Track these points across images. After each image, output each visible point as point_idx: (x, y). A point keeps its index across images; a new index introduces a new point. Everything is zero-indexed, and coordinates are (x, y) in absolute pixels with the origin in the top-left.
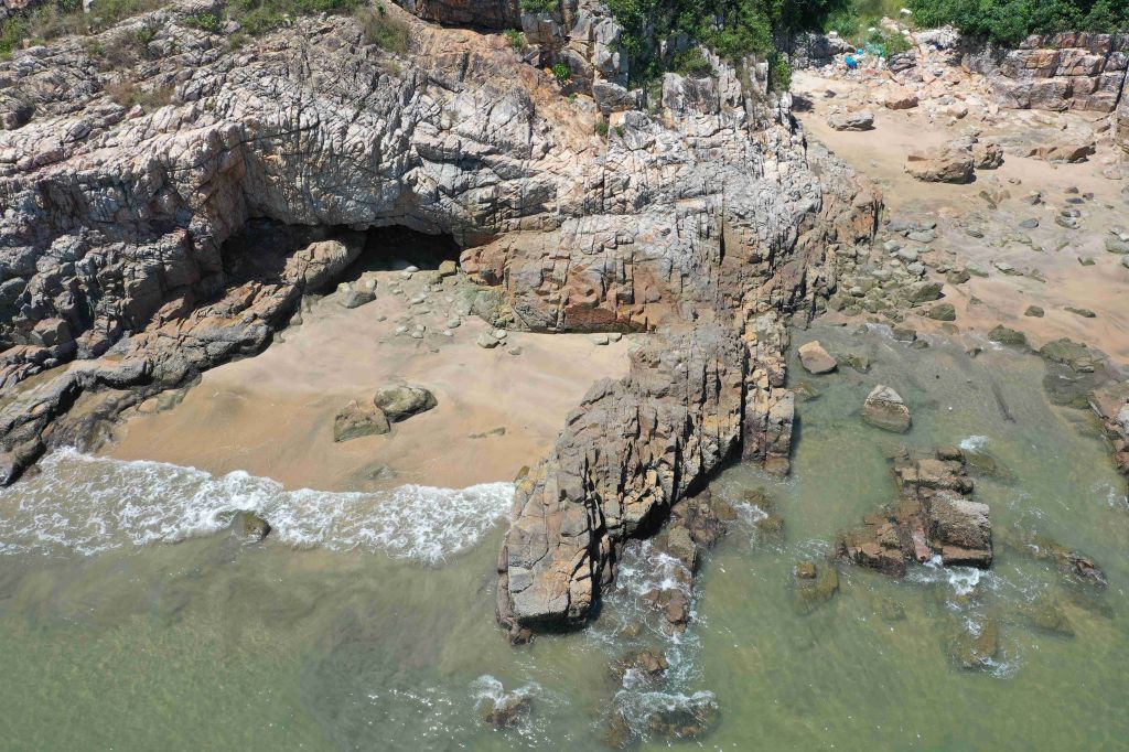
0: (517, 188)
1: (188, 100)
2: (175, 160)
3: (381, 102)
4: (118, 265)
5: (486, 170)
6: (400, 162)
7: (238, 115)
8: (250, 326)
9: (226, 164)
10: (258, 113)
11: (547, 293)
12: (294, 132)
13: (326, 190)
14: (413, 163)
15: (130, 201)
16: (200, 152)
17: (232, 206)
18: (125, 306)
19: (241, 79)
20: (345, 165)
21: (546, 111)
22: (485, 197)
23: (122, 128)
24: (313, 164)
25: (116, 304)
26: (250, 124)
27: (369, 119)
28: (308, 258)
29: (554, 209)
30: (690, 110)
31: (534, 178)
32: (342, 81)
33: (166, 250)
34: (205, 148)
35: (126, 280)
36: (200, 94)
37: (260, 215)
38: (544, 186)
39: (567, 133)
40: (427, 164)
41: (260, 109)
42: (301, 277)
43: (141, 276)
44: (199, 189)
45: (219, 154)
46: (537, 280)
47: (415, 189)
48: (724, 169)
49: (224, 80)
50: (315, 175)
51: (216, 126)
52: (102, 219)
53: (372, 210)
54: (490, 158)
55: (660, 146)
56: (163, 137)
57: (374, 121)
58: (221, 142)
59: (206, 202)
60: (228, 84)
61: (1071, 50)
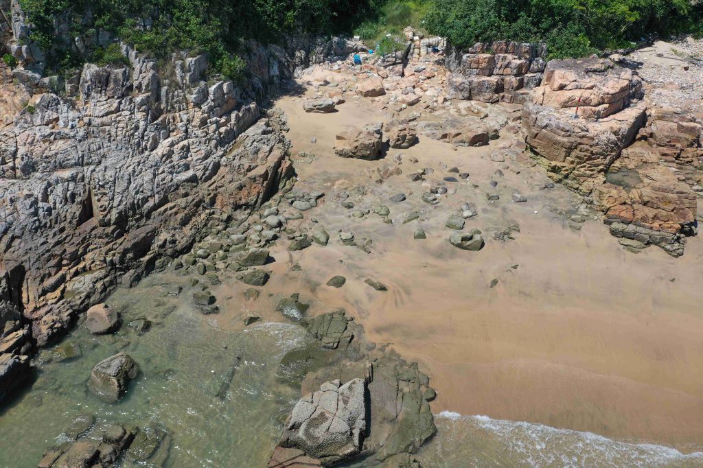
39: (2, 109)
55: (60, 123)
61: (502, 55)
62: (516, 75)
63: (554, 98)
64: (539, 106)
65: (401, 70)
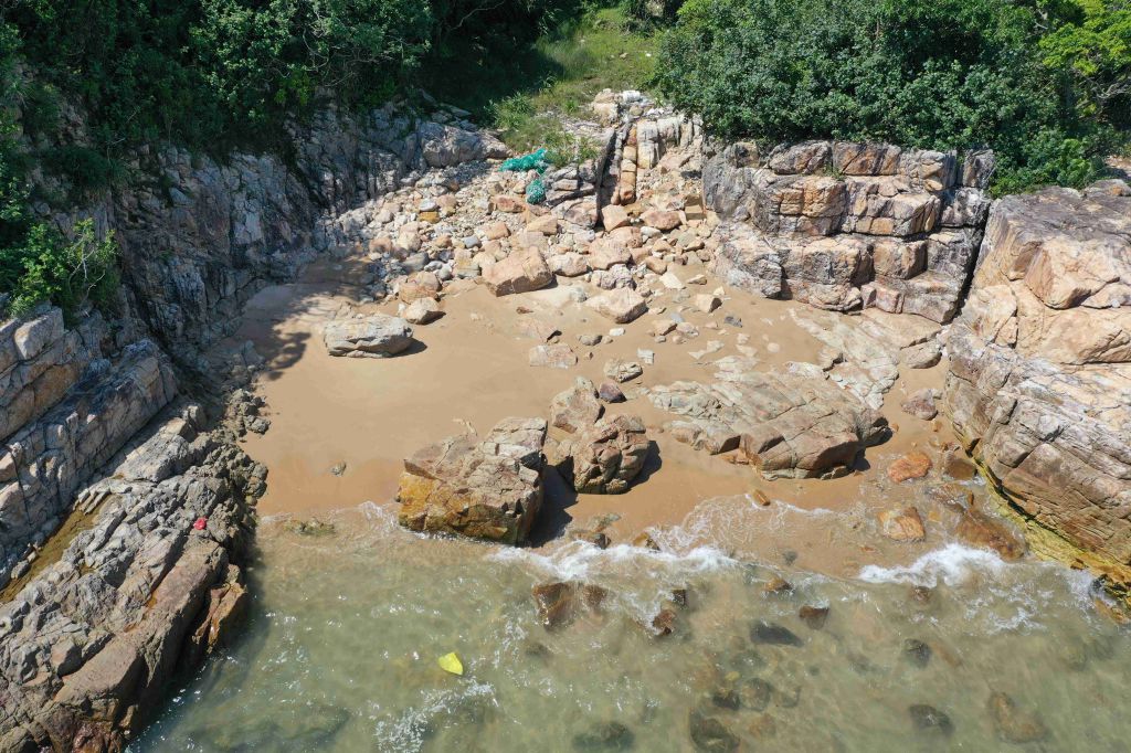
61: (869, 181)
62: (908, 238)
63: (1055, 332)
64: (1007, 352)
65: (594, 212)
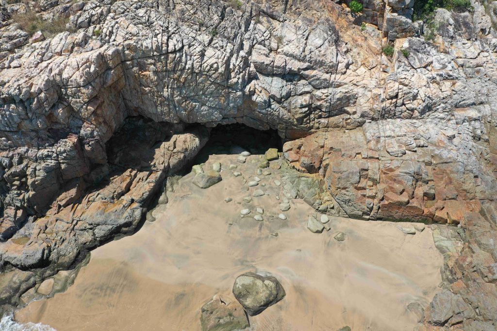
0: (327, 96)
1: (80, 27)
2: (68, 80)
3: (229, 29)
4: (22, 166)
5: (303, 82)
6: (243, 77)
7: (120, 40)
8: (129, 210)
9: (109, 82)
10: (135, 38)
11: (364, 189)
12: (164, 54)
13: (186, 98)
14: (252, 77)
15: (30, 115)
16: (88, 73)
17: (115, 111)
18: (29, 199)
19: (122, 11)
20: (202, 80)
21: (346, 36)
22: (304, 103)
23: (26, 51)
24: (178, 79)
25: (21, 197)
26: (129, 47)
27: (221, 43)
28: (171, 148)
29: (355, 113)
30: (458, 37)
31: (340, 89)
32: (199, 13)
33: (61, 153)
34: (92, 69)
35: (29, 177)
36: (90, 23)
37: (135, 114)
38: (348, 95)
39: (362, 53)
40: (261, 77)
41: (137, 35)
42: (166, 165)
43: (41, 174)
44: (88, 103)
45: (104, 73)
46: (357, 178)
47: (254, 98)
48: (486, 84)
49: (109, 11)
50: (178, 87)
51: (102, 50)
52: (8, 129)
53: (221, 113)
54: (307, 72)
55: (436, 65)
56: (58, 59)
57: (225, 45)
58: (106, 62)
59: (94, 113)
60: (112, 14)
